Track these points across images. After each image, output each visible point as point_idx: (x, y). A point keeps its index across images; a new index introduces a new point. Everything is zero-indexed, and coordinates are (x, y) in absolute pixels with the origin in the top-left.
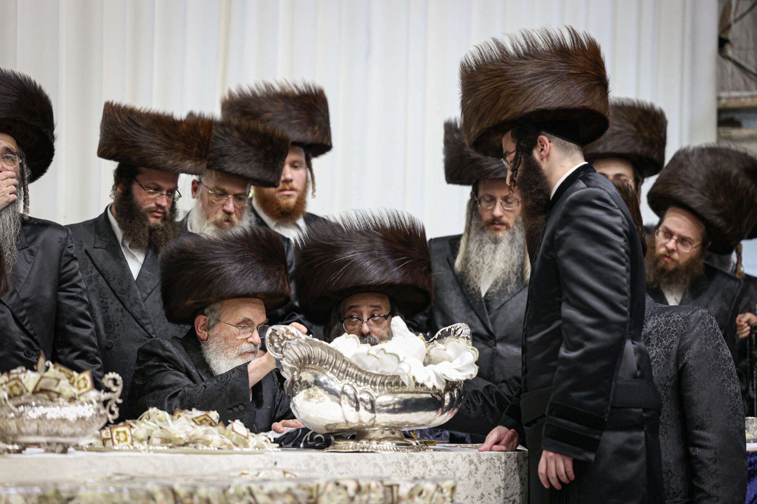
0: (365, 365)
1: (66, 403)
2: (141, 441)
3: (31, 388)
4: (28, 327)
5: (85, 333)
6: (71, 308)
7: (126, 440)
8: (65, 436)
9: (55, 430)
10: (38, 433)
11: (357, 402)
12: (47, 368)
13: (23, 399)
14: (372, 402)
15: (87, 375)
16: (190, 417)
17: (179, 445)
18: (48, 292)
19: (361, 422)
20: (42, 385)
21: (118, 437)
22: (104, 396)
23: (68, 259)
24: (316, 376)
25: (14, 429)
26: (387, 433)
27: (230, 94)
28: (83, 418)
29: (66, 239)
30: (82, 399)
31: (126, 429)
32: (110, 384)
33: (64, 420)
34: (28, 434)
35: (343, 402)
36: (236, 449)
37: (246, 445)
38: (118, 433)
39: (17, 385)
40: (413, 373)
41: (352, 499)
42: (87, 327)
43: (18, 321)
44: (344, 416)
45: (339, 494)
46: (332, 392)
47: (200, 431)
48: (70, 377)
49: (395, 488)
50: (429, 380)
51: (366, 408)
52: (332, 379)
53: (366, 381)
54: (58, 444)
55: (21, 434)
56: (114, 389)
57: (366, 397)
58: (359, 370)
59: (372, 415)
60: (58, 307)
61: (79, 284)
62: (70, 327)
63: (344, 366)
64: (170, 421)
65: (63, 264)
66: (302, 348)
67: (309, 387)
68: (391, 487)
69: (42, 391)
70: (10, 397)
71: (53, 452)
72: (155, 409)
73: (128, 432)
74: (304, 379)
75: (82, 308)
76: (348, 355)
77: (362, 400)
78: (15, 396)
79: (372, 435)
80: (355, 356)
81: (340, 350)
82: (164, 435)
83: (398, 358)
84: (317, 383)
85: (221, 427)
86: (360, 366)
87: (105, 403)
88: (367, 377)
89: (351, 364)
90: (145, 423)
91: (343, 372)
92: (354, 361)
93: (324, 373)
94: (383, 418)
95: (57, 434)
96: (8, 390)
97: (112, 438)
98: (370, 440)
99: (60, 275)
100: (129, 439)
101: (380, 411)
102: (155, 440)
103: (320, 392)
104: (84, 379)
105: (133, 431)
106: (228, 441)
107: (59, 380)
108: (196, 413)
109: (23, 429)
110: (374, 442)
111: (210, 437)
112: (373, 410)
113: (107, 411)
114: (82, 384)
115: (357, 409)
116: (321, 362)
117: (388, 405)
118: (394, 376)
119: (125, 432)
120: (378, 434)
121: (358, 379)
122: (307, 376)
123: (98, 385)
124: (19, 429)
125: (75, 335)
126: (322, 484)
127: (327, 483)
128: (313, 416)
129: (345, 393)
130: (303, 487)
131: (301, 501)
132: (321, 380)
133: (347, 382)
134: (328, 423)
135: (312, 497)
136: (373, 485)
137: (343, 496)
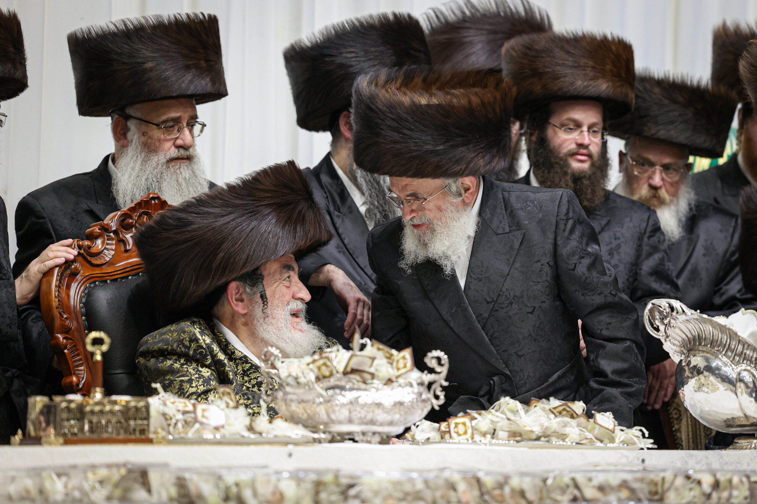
1: (381, 386)
2: (484, 435)
3: (341, 369)
7: (466, 433)
8: (381, 425)
9: (369, 416)
10: (350, 421)
12: (363, 347)
13: (332, 382)
15: (407, 353)
16: (547, 407)
17: (531, 440)
20: (353, 364)
21: (456, 430)
22: (427, 377)
24: (707, 360)
25: (324, 417)
28: (401, 404)
30: (401, 381)
31: (466, 420)
32: (433, 364)
33: (379, 405)
34: (340, 423)
35: (739, 391)
36: (599, 444)
37: (612, 440)
38: (457, 425)
39: (325, 364)
41: (709, 496)
44: (742, 409)
45: (691, 489)
46: (725, 379)
48: (390, 357)
52: (726, 365)
54: (374, 433)
55: (333, 422)
56: (438, 369)
63: (740, 348)
64: (522, 412)
66: (690, 326)
67: (699, 372)
69: (354, 371)
70: (318, 379)
71: (369, 442)
72: (508, 399)
73: (468, 423)
74: (693, 363)
76: (744, 334)
78: (325, 377)
80: (752, 334)
81: (735, 328)
82: (514, 428)
84: (709, 369)
85: (583, 420)
87: (430, 385)
89: (749, 345)
90: (492, 414)
91: (740, 355)
92: (751, 341)
93: (717, 357)
95: (372, 422)
96: (316, 370)
97: (449, 432)
100: (469, 432)
102: (502, 434)
103: (712, 379)
104: (404, 358)
105: (474, 422)
106: (590, 436)
107: (373, 359)
108: (554, 402)
109: (333, 417)
111: (567, 430)
113: (431, 396)
114: (401, 365)
116: (713, 343)
119: (464, 424)
121: (755, 363)
122: (697, 361)
124: (328, 416)
126: (669, 476)
127: (676, 476)
128: (707, 409)
129: (741, 380)
130: (642, 480)
131: (641, 496)
132: (714, 365)
133: (744, 366)
134: (725, 417)
135: (656, 493)
136: (736, 480)
137: (696, 492)
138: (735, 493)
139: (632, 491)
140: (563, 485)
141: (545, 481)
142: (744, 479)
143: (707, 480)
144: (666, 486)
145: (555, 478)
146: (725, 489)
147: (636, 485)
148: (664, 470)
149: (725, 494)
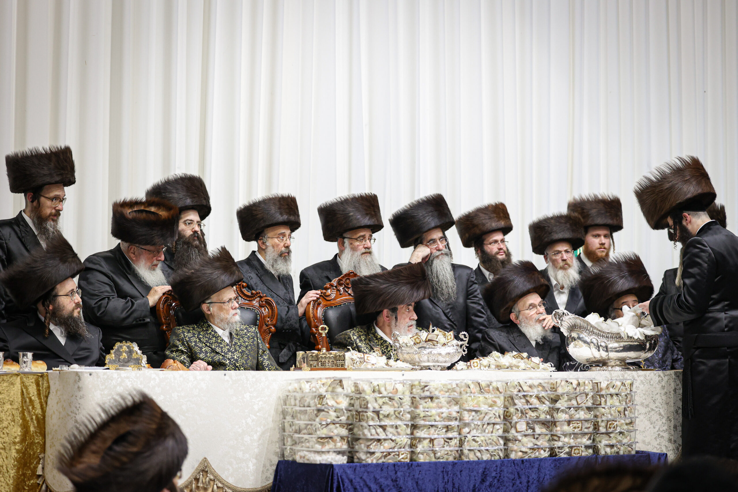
0: (602, 328)
1: (441, 347)
2: (485, 367)
3: (424, 340)
4: (450, 318)
5: (481, 320)
6: (473, 308)
7: (477, 366)
8: (441, 362)
9: (436, 359)
10: (428, 361)
11: (599, 347)
12: (433, 331)
13: (421, 345)
14: (606, 347)
15: (452, 333)
16: (512, 355)
17: (505, 368)
18: (461, 300)
19: (601, 357)
20: (429, 338)
22: (460, 343)
23: (471, 283)
24: (578, 334)
25: (418, 360)
26: (618, 363)
27: (574, 199)
28: (449, 354)
29: (471, 273)
30: (449, 344)
31: (478, 360)
32: (462, 337)
33: (440, 354)
34: (424, 362)
35: (591, 347)
36: (532, 369)
37: (538, 368)
39: (417, 338)
40: (627, 331)
41: (576, 389)
42: (482, 317)
43: (445, 315)
44: (593, 354)
46: (585, 342)
47: (514, 361)
48: (445, 335)
49: (599, 384)
50: (635, 334)
51: (603, 350)
52: (586, 336)
53: (603, 336)
54: (438, 366)
55: (421, 361)
56: (464, 339)
57: (603, 344)
58: (599, 331)
59: (607, 353)
60: (466, 307)
61: (478, 296)
62: (473, 317)
63: (592, 329)
64: (501, 357)
65: (469, 285)
66: (571, 321)
67: (575, 340)
68: (597, 383)
69: (429, 341)
70: (415, 344)
71: (436, 370)
72: (495, 352)
73: (478, 362)
74: (572, 336)
75: (479, 308)
76: (593, 323)
77: (601, 345)
78: (418, 343)
79: (610, 364)
80: (597, 323)
81: (589, 321)
82: (498, 364)
83: (618, 324)
84: (579, 338)
85: (526, 360)
86: (599, 329)
87: (461, 346)
88: (604, 334)
89: (595, 328)
91: (591, 332)
92: (596, 326)
93: (582, 333)
94: (613, 355)
95: (437, 361)
96: (414, 340)
97: (471, 366)
98: (608, 366)
99: (467, 291)
100: (479, 365)
101: (612, 351)
102: (493, 367)
103: (580, 342)
104: (450, 335)
105: (481, 362)
106: (529, 366)
107: (438, 335)
108: (515, 353)
109: (421, 359)
110: (610, 367)
111: (520, 364)
112: (607, 351)
113: (462, 350)
114: (449, 338)
115: (599, 350)
116: (580, 327)
117: (616, 348)
118: (618, 333)
119: (477, 362)
120: (613, 363)
121: (598, 335)
122: (574, 335)
123: (457, 337)
124: (419, 359)
125: (476, 321)
126: (559, 381)
127: (562, 381)
128: (578, 355)
129: (592, 342)
130: (548, 383)
131: (547, 389)
132: (581, 336)
133: (593, 337)
134: (586, 358)
135: (554, 388)
136: (587, 382)
137: (570, 387)
138: (586, 387)
139: (543, 387)
140: (514, 385)
141: (507, 384)
142: (590, 382)
143: (575, 383)
144: (558, 385)
145: (510, 383)
146: (582, 386)
147: (545, 385)
148: (557, 379)
149: (582, 388)
